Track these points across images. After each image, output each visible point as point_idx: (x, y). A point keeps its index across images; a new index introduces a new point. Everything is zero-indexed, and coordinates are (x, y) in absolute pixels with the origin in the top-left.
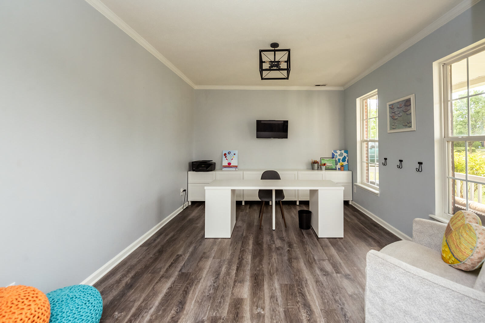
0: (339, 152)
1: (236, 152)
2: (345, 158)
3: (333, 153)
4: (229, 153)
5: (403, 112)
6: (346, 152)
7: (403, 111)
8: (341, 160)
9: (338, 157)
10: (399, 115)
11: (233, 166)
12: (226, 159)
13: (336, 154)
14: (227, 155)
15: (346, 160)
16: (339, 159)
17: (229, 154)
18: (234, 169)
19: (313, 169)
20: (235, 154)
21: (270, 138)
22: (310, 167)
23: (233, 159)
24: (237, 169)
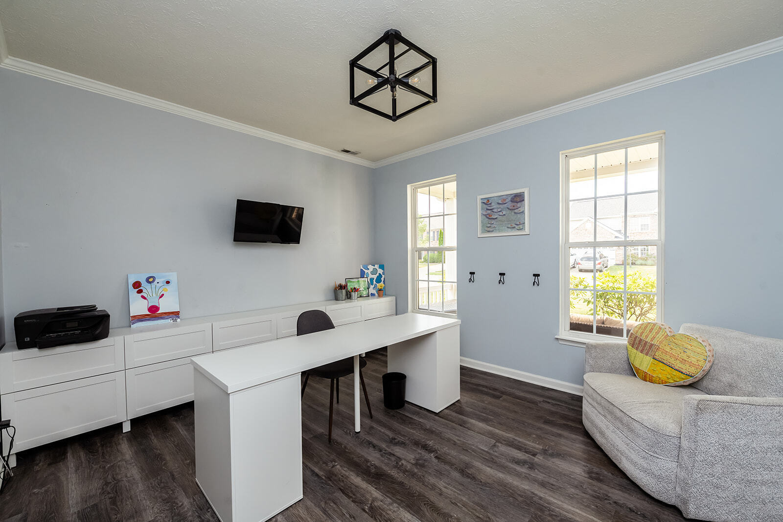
0: (371, 268)
1: (173, 277)
2: (380, 276)
3: (361, 269)
4: (150, 280)
5: (507, 210)
6: (382, 267)
7: (508, 208)
8: (374, 281)
9: (371, 276)
10: (501, 214)
11: (165, 313)
12: (143, 297)
13: (366, 271)
14: (145, 286)
15: (382, 279)
16: (372, 279)
17: (150, 283)
18: (169, 321)
19: (337, 299)
20: (168, 282)
21: (266, 242)
22: (332, 296)
23: (163, 295)
24: (179, 320)
